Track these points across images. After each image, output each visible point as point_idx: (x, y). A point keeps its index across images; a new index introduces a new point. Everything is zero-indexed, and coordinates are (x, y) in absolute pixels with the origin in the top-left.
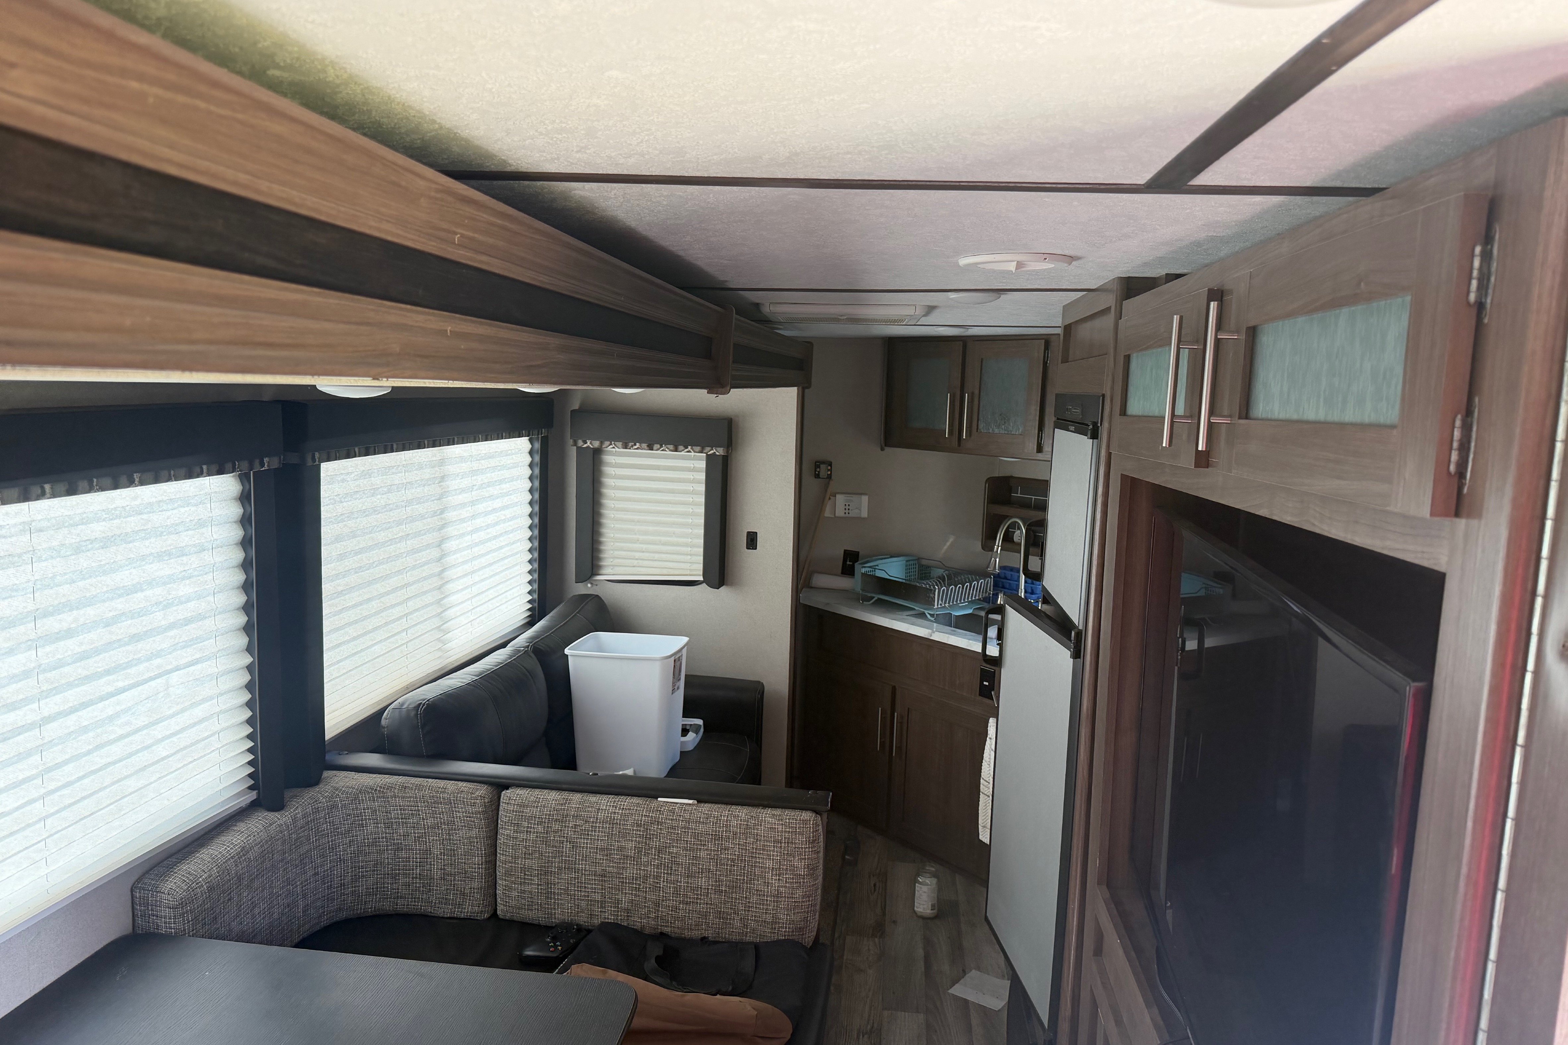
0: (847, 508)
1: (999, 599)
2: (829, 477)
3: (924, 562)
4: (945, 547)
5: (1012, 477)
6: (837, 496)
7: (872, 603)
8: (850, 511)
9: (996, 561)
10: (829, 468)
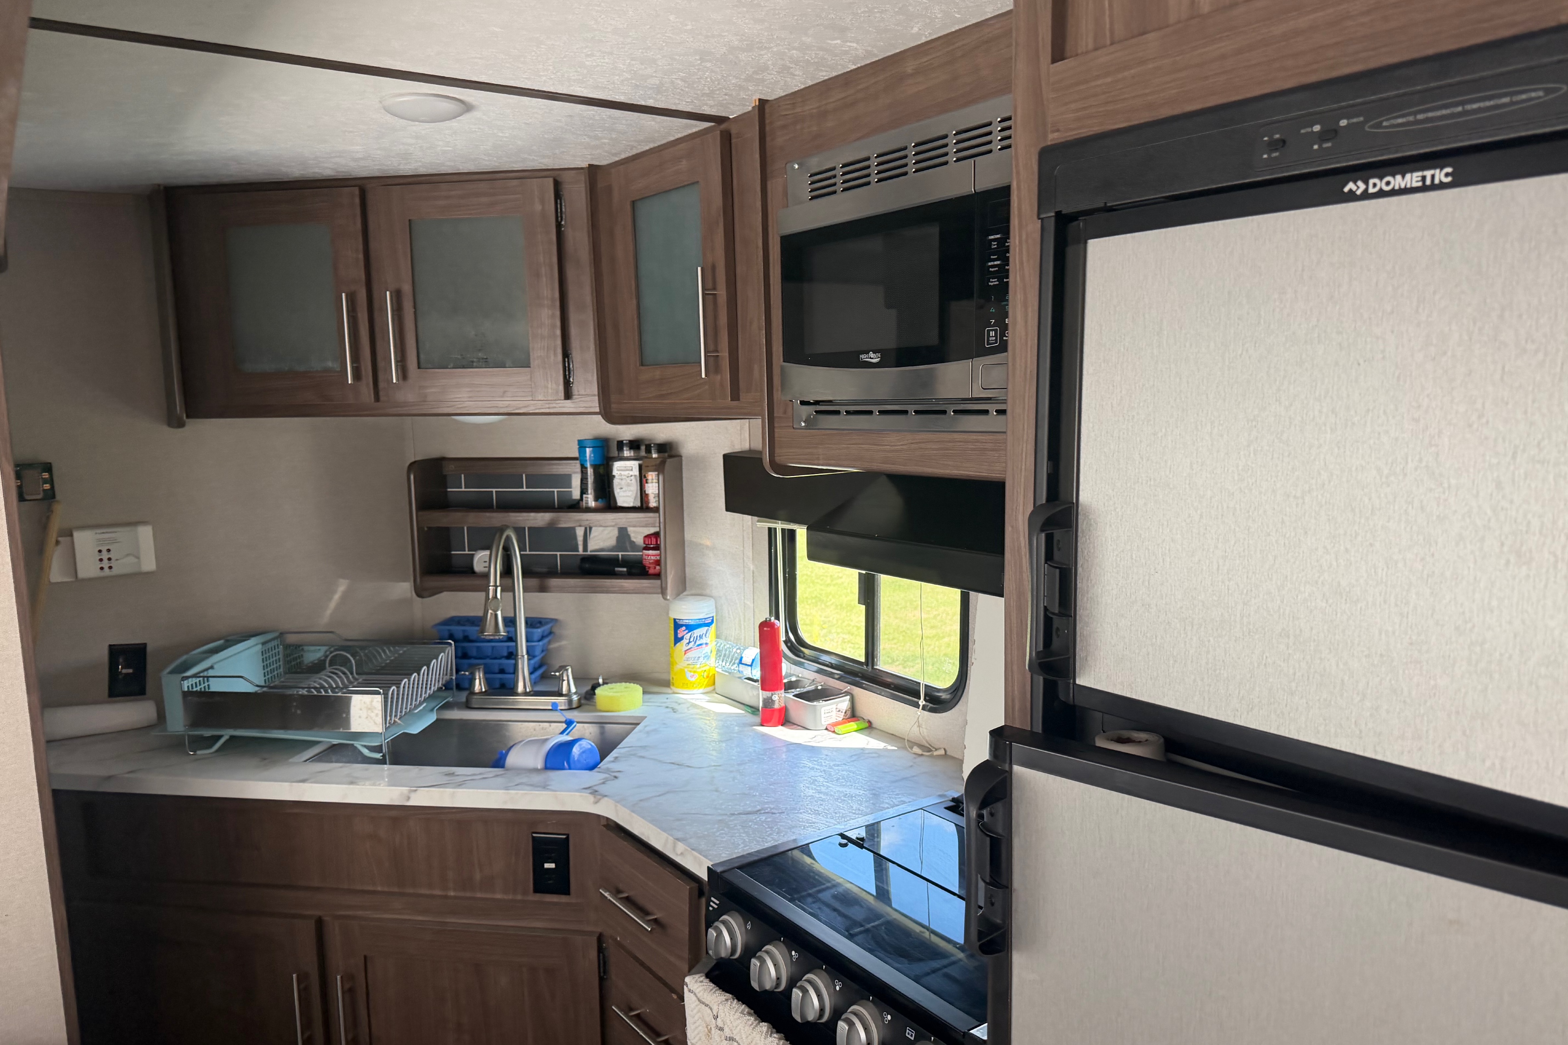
0: (104, 555)
1: (477, 681)
2: (50, 495)
3: (291, 639)
4: (333, 605)
5: (443, 459)
6: (76, 534)
7: (217, 751)
8: (113, 564)
9: (496, 616)
10: (46, 475)
